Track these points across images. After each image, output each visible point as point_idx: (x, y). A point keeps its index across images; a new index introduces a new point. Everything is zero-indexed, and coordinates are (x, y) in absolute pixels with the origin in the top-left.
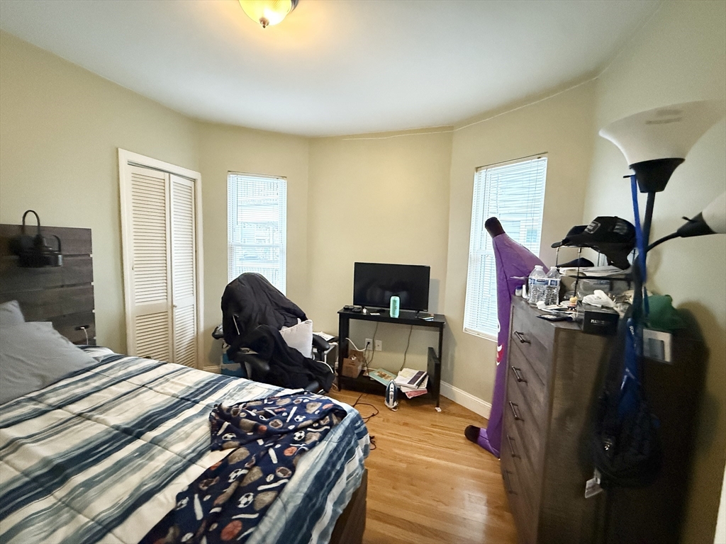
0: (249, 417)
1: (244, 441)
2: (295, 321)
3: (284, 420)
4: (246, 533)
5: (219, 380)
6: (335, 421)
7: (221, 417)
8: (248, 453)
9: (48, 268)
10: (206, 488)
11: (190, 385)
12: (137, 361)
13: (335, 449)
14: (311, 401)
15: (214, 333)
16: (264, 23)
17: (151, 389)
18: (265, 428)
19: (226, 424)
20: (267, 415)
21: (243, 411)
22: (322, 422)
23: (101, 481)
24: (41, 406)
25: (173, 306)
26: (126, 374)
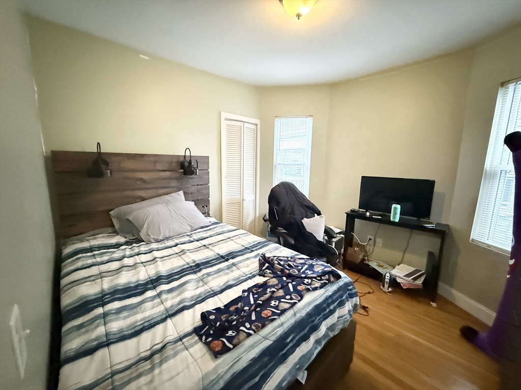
0: (279, 264)
1: (275, 276)
2: (313, 215)
3: (299, 271)
4: (273, 317)
5: (265, 242)
6: (332, 279)
7: (265, 261)
8: (277, 282)
9: (193, 176)
10: (255, 292)
11: (251, 242)
12: (227, 226)
13: (330, 297)
14: (317, 264)
15: (263, 218)
16: (299, 17)
17: (232, 240)
18: (287, 272)
19: (267, 265)
20: (289, 266)
21: (276, 260)
22: (323, 278)
23: (213, 275)
24: (192, 239)
25: (243, 200)
26: (222, 231)
